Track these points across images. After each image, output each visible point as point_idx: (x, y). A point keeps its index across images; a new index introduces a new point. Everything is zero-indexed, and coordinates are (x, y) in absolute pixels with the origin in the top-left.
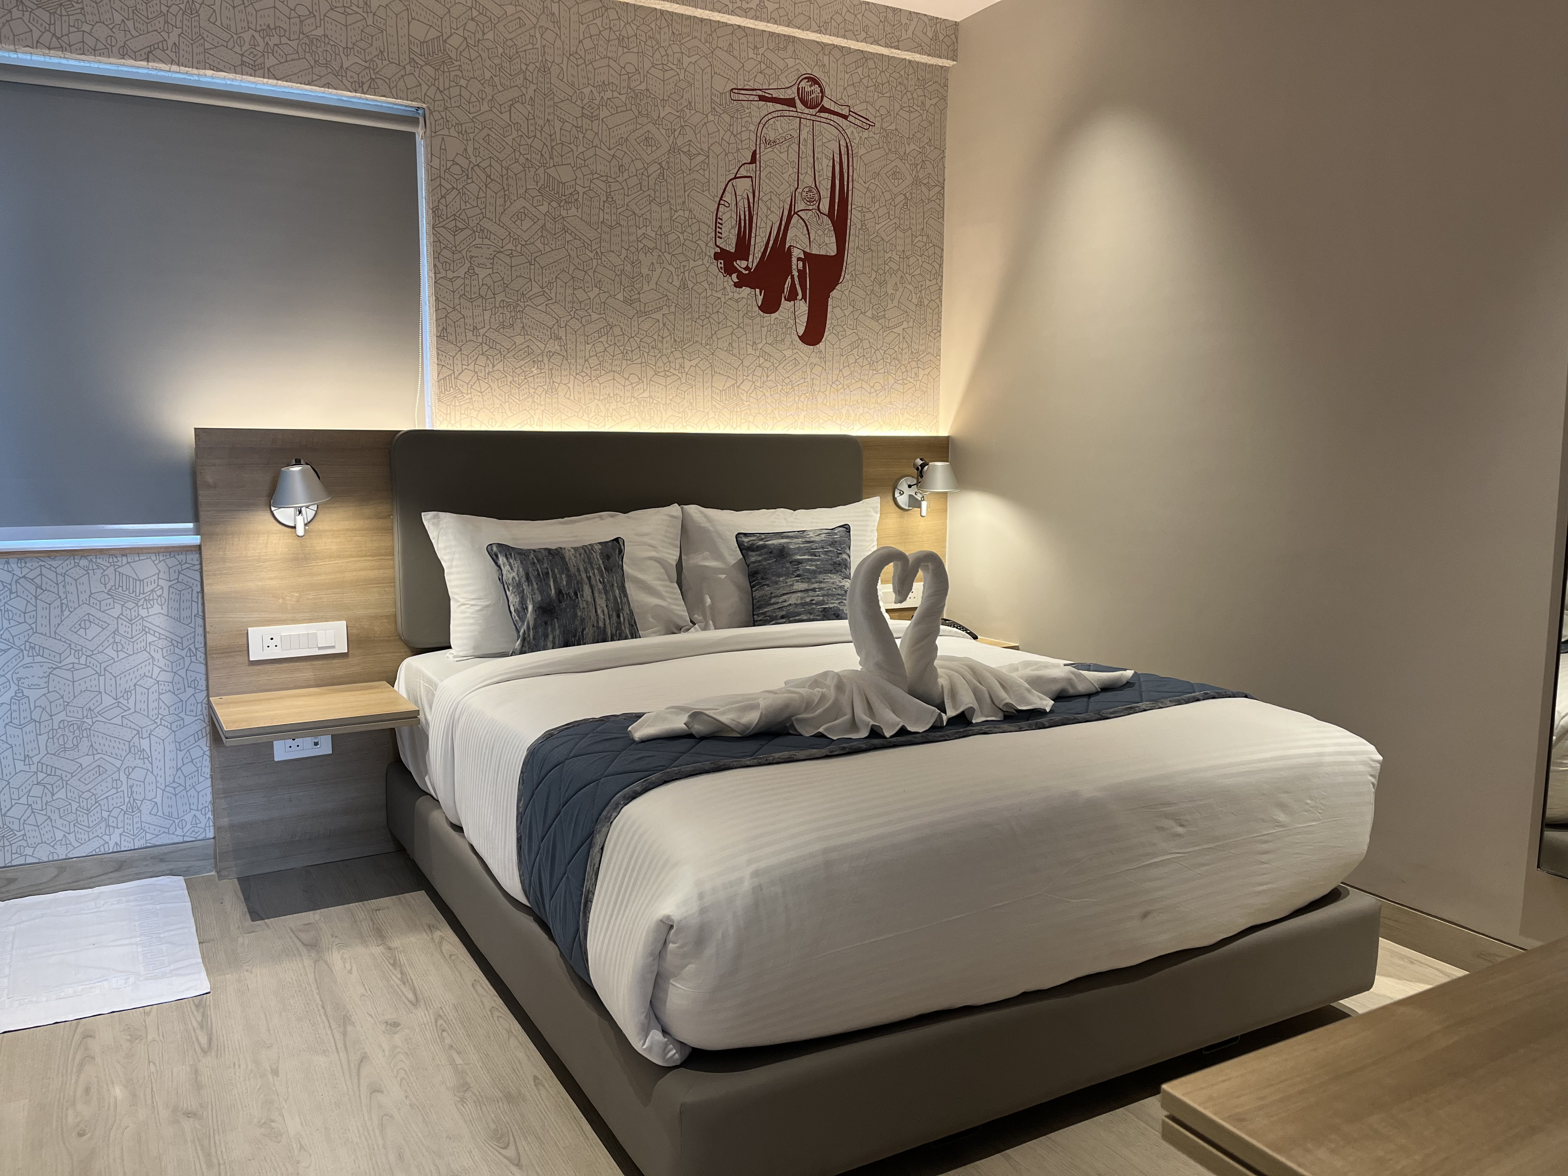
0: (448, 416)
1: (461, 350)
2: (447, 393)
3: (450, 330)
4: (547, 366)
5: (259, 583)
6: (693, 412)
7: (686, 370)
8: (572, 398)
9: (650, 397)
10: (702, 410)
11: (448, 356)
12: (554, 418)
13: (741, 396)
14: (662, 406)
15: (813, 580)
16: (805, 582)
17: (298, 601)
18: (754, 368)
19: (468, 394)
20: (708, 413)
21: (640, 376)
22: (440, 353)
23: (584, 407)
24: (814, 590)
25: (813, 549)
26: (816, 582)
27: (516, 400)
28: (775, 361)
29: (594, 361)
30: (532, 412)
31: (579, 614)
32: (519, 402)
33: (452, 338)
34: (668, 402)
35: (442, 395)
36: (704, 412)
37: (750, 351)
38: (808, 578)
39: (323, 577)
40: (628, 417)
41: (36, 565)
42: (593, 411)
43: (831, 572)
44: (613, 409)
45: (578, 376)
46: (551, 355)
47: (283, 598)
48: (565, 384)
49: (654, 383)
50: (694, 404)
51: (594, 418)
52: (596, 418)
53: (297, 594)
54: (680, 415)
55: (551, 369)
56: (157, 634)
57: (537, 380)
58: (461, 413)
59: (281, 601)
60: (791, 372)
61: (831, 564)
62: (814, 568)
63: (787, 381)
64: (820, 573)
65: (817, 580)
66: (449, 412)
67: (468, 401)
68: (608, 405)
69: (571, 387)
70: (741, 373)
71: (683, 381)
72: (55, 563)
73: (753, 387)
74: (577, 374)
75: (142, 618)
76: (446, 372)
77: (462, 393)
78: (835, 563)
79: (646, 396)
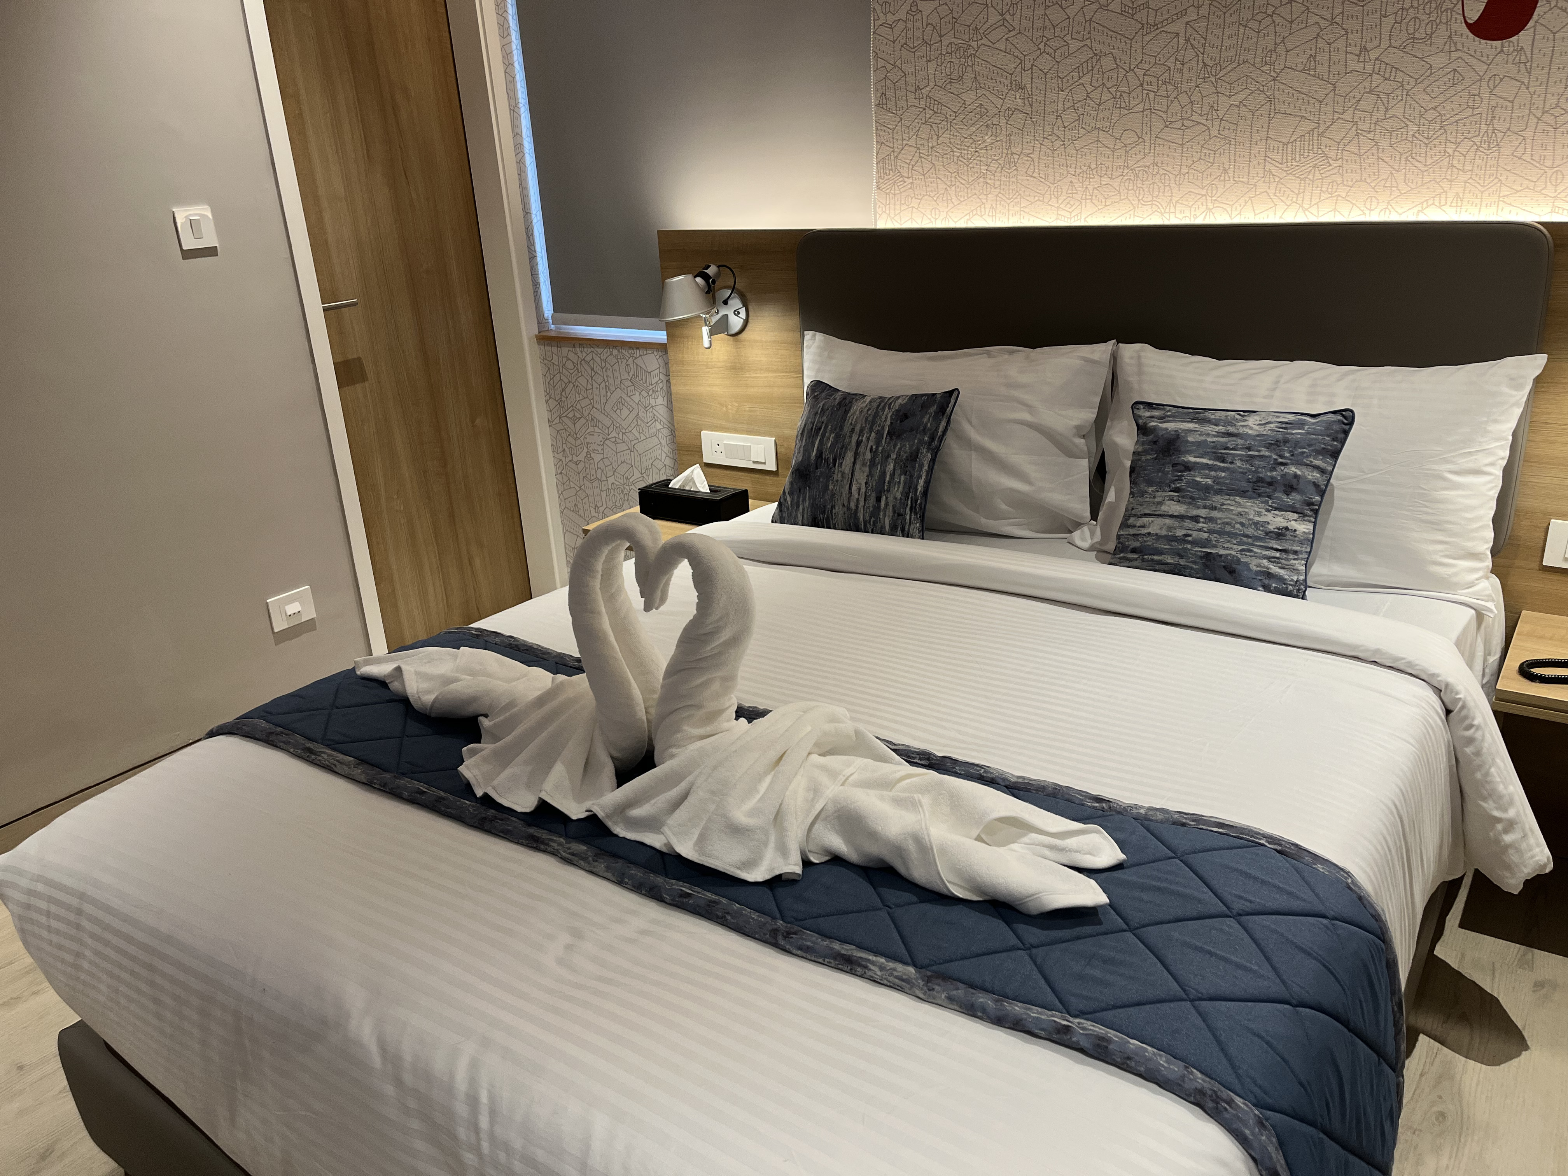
0: (888, 207)
1: (901, 120)
2: (886, 178)
3: (890, 94)
4: (1004, 130)
5: (708, 389)
6: (1227, 186)
7: (1221, 114)
8: (1036, 174)
9: (1155, 164)
10: (1245, 180)
11: (887, 130)
12: (1011, 205)
13: (1326, 150)
14: (1172, 177)
15: (1200, 503)
16: (1184, 503)
17: (737, 411)
18: (1358, 96)
19: (908, 178)
20: (1255, 186)
21: (1139, 132)
22: (879, 126)
23: (1052, 187)
24: (1195, 519)
25: (1227, 448)
26: (1205, 507)
27: (964, 182)
28: (1407, 79)
29: (1069, 117)
30: (983, 197)
31: (831, 487)
32: (968, 185)
33: (891, 105)
34: (1185, 170)
35: (881, 181)
36: (1248, 183)
37: (1353, 64)
38: (1192, 498)
39: (756, 390)
40: (1116, 198)
41: (590, 350)
42: (1064, 192)
43: (1243, 494)
44: (1095, 188)
45: (1046, 141)
46: (1010, 112)
47: (726, 407)
48: (1027, 155)
49: (1161, 142)
50: (1231, 171)
51: (1065, 203)
52: (1068, 203)
53: (737, 404)
54: (1204, 192)
55: (1010, 135)
56: (662, 423)
57: (990, 152)
58: (901, 203)
59: (724, 409)
60: (1441, 99)
61: (1248, 481)
62: (1210, 481)
63: (1431, 115)
64: (1219, 492)
65: (1208, 503)
66: (888, 203)
67: (909, 186)
68: (1086, 183)
69: (1036, 159)
70: (1330, 108)
71: (1214, 132)
72: (599, 350)
73: (1352, 134)
74: (1044, 138)
75: (652, 407)
76: (886, 150)
77: (903, 176)
78: (1260, 480)
79: (1147, 164)
